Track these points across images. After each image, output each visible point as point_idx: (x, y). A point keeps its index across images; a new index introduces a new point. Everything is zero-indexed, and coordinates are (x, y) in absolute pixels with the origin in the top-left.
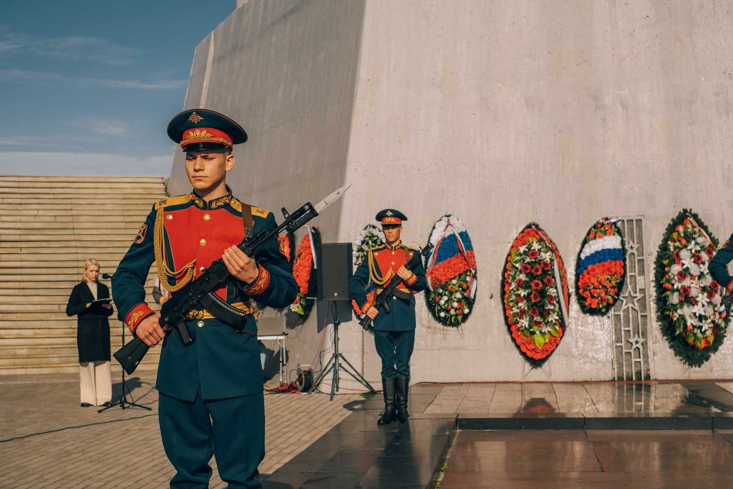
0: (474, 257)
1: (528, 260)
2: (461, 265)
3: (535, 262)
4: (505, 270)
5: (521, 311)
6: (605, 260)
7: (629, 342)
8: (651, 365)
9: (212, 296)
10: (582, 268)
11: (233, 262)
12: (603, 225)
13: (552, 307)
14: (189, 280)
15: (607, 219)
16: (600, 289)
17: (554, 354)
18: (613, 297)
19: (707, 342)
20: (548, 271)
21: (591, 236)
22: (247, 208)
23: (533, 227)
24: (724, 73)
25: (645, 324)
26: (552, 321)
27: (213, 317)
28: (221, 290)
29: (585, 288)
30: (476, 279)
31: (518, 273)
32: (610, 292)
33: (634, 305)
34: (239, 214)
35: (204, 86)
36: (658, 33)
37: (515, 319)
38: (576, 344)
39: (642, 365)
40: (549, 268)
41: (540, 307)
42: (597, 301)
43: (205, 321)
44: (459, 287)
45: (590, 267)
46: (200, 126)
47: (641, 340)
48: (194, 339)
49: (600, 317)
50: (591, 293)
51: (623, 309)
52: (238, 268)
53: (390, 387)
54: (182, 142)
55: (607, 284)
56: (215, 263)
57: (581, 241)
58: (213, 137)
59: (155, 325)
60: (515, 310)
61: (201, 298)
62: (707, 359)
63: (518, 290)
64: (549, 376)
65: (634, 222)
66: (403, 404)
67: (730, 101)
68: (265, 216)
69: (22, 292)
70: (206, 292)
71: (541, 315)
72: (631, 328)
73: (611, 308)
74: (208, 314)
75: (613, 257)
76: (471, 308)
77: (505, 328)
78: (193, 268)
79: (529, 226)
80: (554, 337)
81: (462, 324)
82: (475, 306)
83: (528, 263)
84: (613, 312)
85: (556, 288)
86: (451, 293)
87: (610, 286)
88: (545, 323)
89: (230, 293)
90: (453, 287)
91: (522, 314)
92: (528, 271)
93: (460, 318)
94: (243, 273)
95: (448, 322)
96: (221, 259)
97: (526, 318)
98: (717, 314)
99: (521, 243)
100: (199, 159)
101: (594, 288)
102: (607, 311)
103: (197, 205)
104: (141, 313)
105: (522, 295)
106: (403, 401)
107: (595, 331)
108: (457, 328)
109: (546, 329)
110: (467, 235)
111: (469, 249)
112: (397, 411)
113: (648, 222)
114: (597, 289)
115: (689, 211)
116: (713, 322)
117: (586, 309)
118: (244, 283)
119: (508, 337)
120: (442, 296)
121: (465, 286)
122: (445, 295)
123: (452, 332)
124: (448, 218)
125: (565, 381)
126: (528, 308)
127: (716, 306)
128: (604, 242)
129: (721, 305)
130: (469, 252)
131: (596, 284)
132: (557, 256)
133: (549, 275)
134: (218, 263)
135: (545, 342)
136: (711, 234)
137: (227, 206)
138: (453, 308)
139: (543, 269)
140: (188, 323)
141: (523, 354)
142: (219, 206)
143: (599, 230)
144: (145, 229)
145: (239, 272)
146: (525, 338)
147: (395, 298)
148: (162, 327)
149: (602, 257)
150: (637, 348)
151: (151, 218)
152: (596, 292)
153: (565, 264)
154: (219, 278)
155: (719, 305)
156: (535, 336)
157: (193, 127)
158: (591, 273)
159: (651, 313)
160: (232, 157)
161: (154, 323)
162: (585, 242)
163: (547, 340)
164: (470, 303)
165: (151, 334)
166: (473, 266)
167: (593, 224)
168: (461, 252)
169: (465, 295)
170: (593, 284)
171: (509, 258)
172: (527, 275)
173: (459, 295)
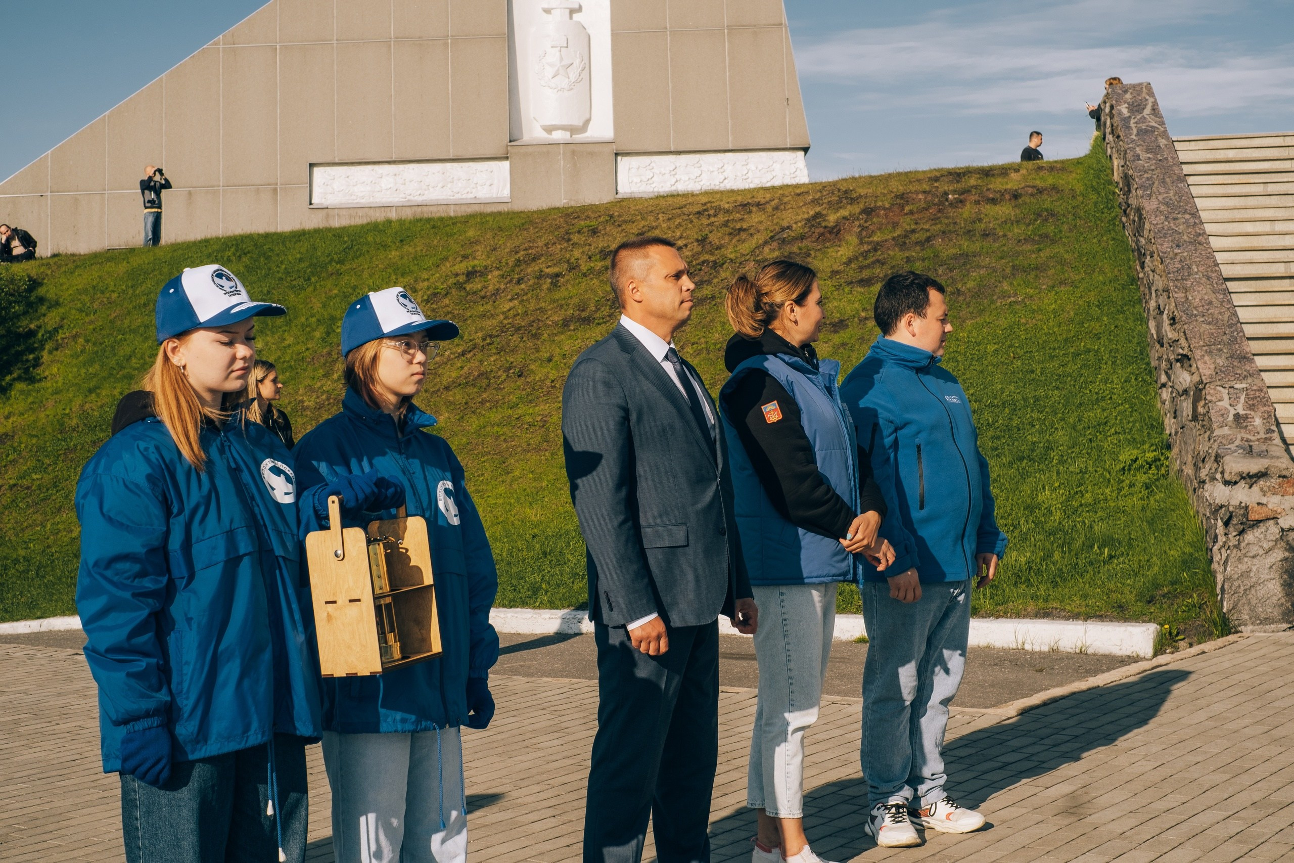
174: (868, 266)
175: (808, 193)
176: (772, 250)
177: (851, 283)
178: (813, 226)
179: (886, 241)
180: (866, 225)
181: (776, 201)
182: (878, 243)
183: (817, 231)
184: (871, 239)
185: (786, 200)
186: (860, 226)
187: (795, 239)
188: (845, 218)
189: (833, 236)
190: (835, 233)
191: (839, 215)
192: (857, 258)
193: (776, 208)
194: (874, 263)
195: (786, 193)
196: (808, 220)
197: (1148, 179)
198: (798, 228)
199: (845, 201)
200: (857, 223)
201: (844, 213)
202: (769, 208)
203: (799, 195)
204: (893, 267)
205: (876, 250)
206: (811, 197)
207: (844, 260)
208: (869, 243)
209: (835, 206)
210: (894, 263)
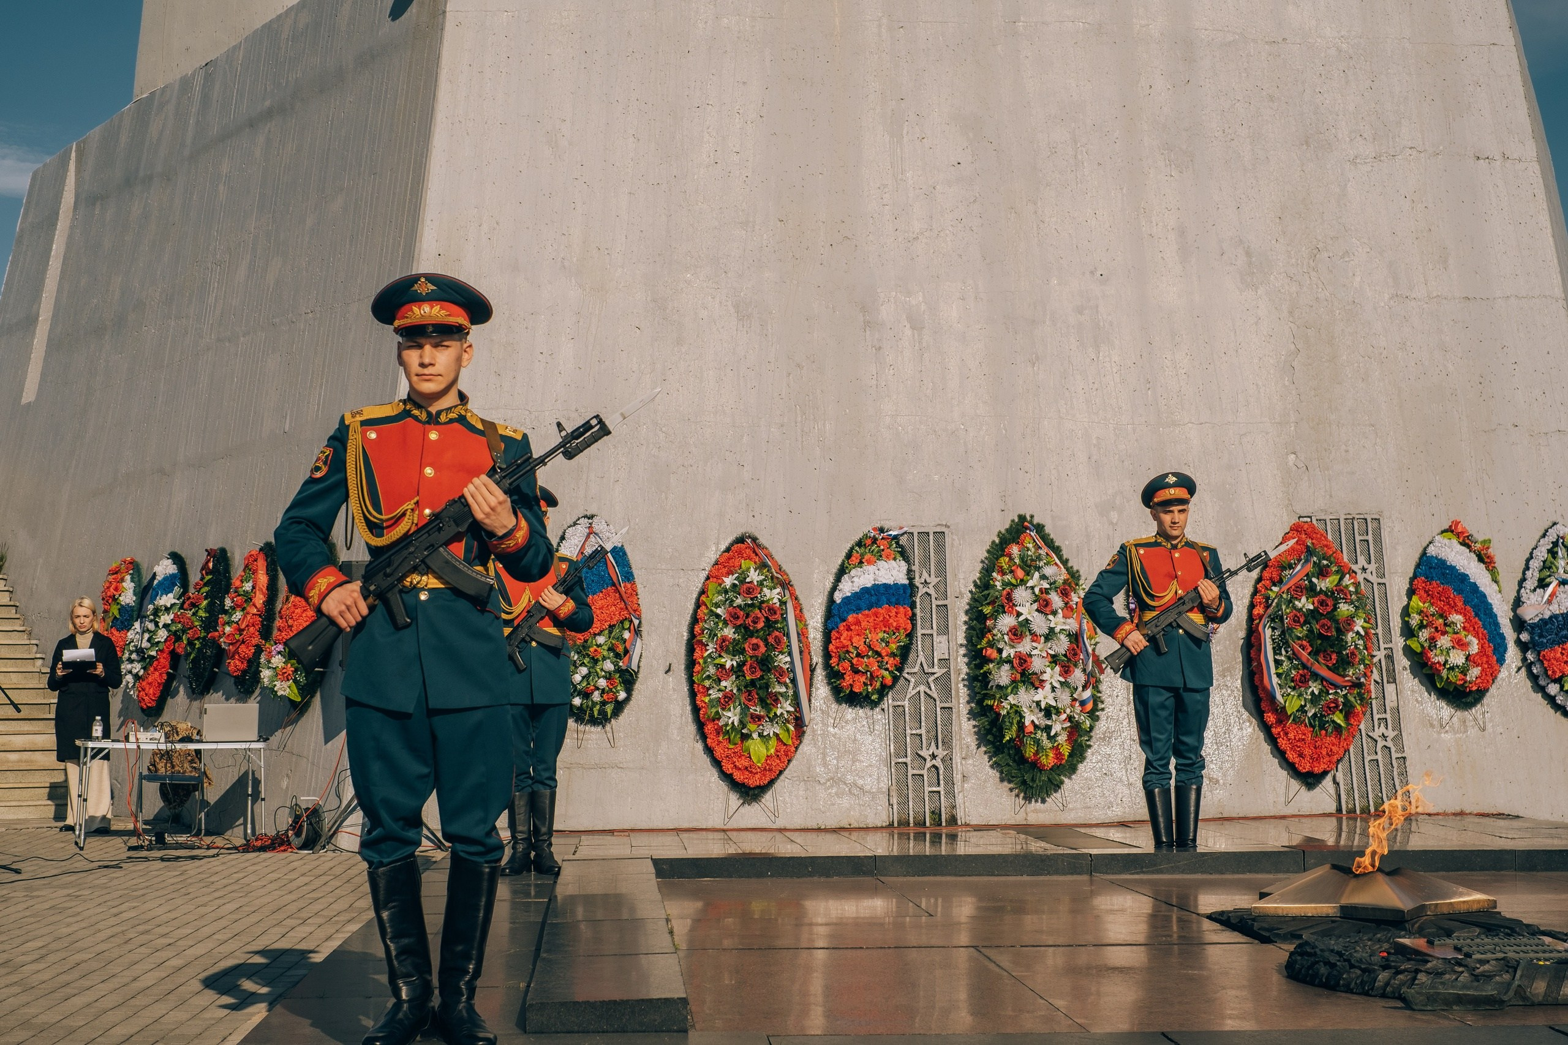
0: (637, 594)
1: (739, 601)
2: (613, 608)
3: (752, 605)
4: (695, 620)
5: (725, 697)
6: (878, 604)
7: (920, 756)
8: (959, 799)
10: (837, 619)
11: (480, 499)
12: (874, 540)
13: (783, 690)
14: (406, 530)
15: (882, 530)
16: (869, 657)
17: (782, 777)
18: (891, 672)
19: (1059, 755)
20: (776, 622)
21: (854, 560)
22: (490, 426)
24: (1092, 273)
25: (948, 722)
26: (782, 714)
27: (443, 586)
28: (455, 544)
29: (842, 655)
30: (641, 636)
31: (720, 625)
32: (887, 663)
33: (930, 688)
34: (481, 433)
35: (54, 251)
36: (978, 195)
37: (714, 710)
38: (824, 758)
39: (942, 797)
40: (778, 617)
41: (760, 688)
42: (863, 679)
43: (431, 591)
44: (609, 649)
45: (851, 618)
46: (430, 298)
47: (941, 753)
48: (413, 620)
49: (867, 710)
50: (852, 665)
51: (908, 696)
52: (487, 509)
53: (523, 810)
54: (397, 323)
55: (881, 647)
57: (835, 568)
58: (449, 315)
59: (356, 597)
60: (714, 694)
61: (428, 555)
62: (1057, 786)
63: (720, 656)
64: (773, 818)
65: (931, 537)
66: (546, 840)
67: (1102, 324)
68: (519, 437)
70: (436, 546)
71: (763, 703)
72: (923, 731)
73: (887, 693)
74: (436, 581)
75: (893, 600)
76: (629, 691)
77: (691, 728)
78: (413, 511)
79: (740, 540)
80: (785, 744)
81: (613, 720)
82: (638, 686)
83: (739, 606)
84: (890, 701)
85: (790, 654)
86: (595, 661)
87: (887, 652)
88: (769, 718)
89: (468, 550)
90: (599, 649)
91: (727, 700)
92: (739, 623)
93: (609, 709)
94: (493, 517)
95: (587, 718)
96: (463, 496)
97: (735, 708)
98: (1077, 704)
99: (725, 570)
100: (428, 348)
101: (858, 655)
102: (881, 699)
103: (416, 418)
104: (332, 579)
105: (728, 666)
106: (545, 834)
107: (858, 736)
108: (604, 727)
109: (770, 729)
110: (625, 554)
111: (629, 580)
112: (533, 854)
113: (955, 537)
114: (863, 657)
115: (1028, 518)
116: (1070, 718)
117: (842, 695)
118: (491, 534)
119: (699, 746)
120: (576, 667)
121: (620, 649)
122: (583, 664)
123: (594, 736)
124: (590, 521)
125: (803, 827)
126: (739, 690)
127: (1076, 689)
128: (877, 572)
129: (1085, 687)
130: (629, 586)
131: (862, 648)
132: (791, 594)
133: (777, 629)
134: (456, 502)
135: (769, 754)
136: (1067, 560)
137: (462, 419)
138: (597, 689)
139: (767, 618)
140: (403, 595)
141: (727, 777)
142: (451, 419)
143: (867, 551)
144: (329, 455)
145: (487, 515)
146: (731, 746)
147: (534, 644)
148: (365, 598)
149: (874, 599)
150: (934, 766)
151: (339, 439)
152: (862, 663)
153: (805, 611)
154: (457, 525)
155: (1080, 689)
156: (750, 741)
157: (419, 299)
158: (852, 628)
159: (959, 703)
160: (470, 346)
161: (353, 591)
162: (842, 572)
163: (772, 751)
164: (628, 679)
165: (348, 608)
166: (635, 611)
167: (857, 538)
168: (614, 585)
169: (621, 664)
170: (856, 648)
171: (703, 598)
172: (737, 628)
173: (609, 666)
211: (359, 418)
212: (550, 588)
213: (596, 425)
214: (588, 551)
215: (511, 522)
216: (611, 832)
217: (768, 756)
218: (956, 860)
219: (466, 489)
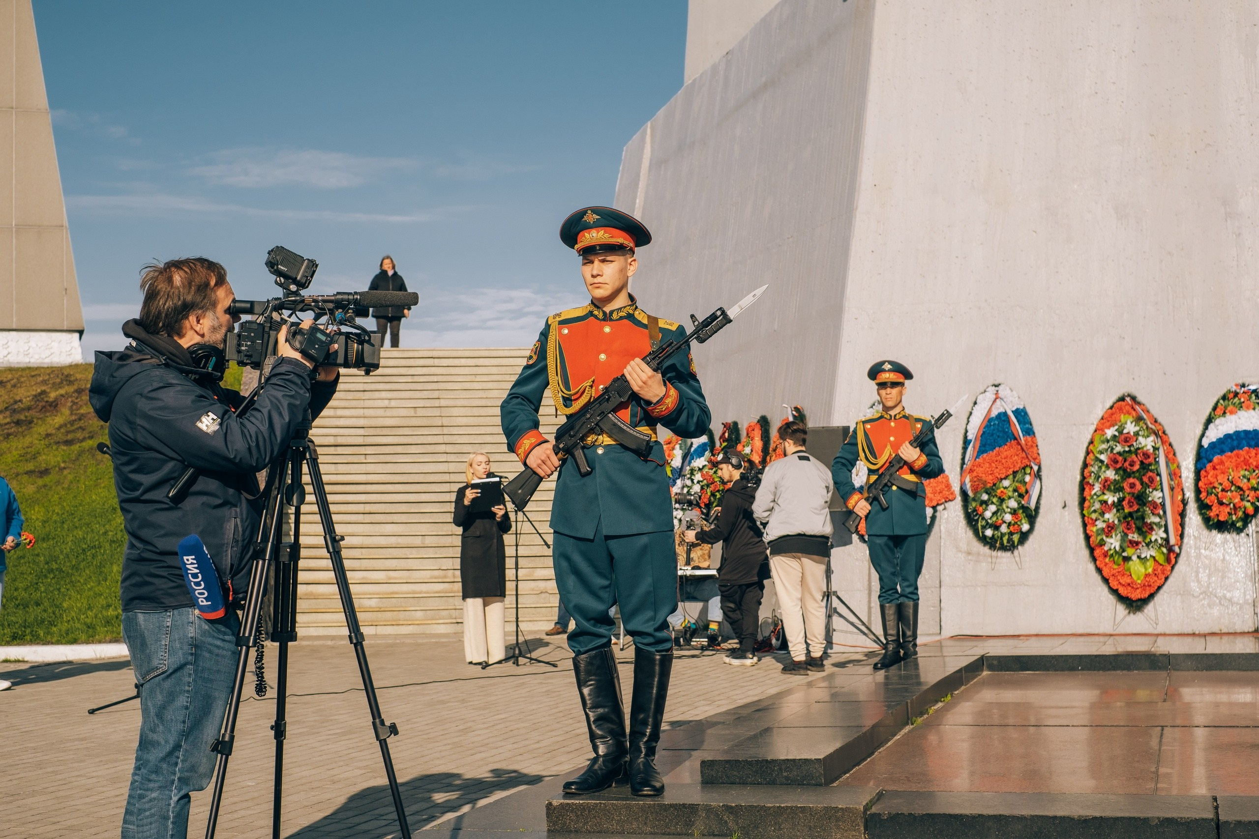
0: (1037, 446)
1: (1119, 448)
2: (1016, 457)
3: (1130, 451)
4: (1085, 465)
5: (1108, 526)
6: (1239, 447)
9: (613, 418)
10: (1205, 461)
11: (635, 376)
12: (1236, 394)
13: (1156, 520)
14: (587, 400)
15: (1243, 386)
16: (1232, 492)
17: (1162, 591)
18: (1252, 504)
20: (1150, 464)
21: (1219, 411)
22: (654, 320)
23: (1128, 399)
26: (1156, 540)
27: (614, 443)
28: (623, 411)
29: (1210, 491)
30: (1041, 480)
31: (1103, 469)
32: (1248, 496)
34: (645, 326)
35: (637, 206)
37: (1099, 538)
38: (1197, 576)
40: (1151, 460)
41: (1137, 519)
42: (1227, 510)
43: (606, 447)
44: (1015, 490)
45: (1216, 459)
46: (596, 225)
48: (593, 469)
49: (1234, 535)
50: (1218, 499)
52: (641, 383)
53: (892, 617)
54: (576, 247)
55: (1243, 483)
56: (616, 380)
57: (1203, 419)
58: (611, 237)
59: (548, 452)
60: (1100, 525)
61: (600, 420)
63: (1104, 494)
64: (1155, 625)
66: (910, 642)
68: (674, 328)
69: (368, 518)
70: (606, 413)
71: (1139, 530)
73: (1251, 521)
74: (609, 439)
75: (1253, 443)
76: (1032, 523)
77: (1086, 553)
78: (591, 386)
79: (1122, 399)
80: (1161, 565)
81: (1019, 547)
82: (1040, 521)
83: (1119, 453)
84: (1254, 527)
85: (1162, 491)
86: (1002, 500)
87: (1248, 486)
88: (1146, 543)
89: (633, 415)
90: (1005, 491)
91: (1110, 529)
92: (1118, 466)
93: (1016, 538)
94: (646, 390)
95: (998, 545)
96: (623, 375)
97: (1116, 535)
99: (1108, 424)
100: (596, 262)
101: (1223, 490)
102: (1245, 525)
103: (596, 317)
104: (533, 440)
105: (1110, 502)
106: (910, 636)
107: (1227, 558)
108: (1013, 553)
109: (1146, 553)
110: (1026, 414)
111: (1029, 435)
112: (902, 652)
114: (1227, 491)
117: (1211, 523)
118: (648, 403)
119: (1091, 567)
120: (987, 505)
121: (1023, 490)
122: (993, 503)
123: (1004, 560)
124: (997, 388)
125: (1180, 632)
126: (1119, 521)
128: (1238, 421)
130: (1030, 440)
131: (1226, 484)
132: (1163, 442)
133: (1151, 471)
134: (619, 379)
135: (1147, 573)
137: (630, 317)
138: (1004, 522)
139: (1142, 462)
140: (585, 450)
141: (1114, 592)
142: (621, 317)
143: (1230, 403)
144: (538, 347)
146: (1115, 567)
147: (894, 488)
148: (556, 454)
149: (1235, 443)
151: (544, 335)
152: (1226, 497)
153: (1178, 454)
154: (620, 397)
156: (1131, 563)
157: (588, 227)
158: (1217, 467)
160: (635, 260)
161: (547, 449)
162: (1209, 421)
163: (1150, 570)
164: (1032, 516)
165: (544, 462)
166: (1035, 459)
167: (1221, 393)
168: (1015, 439)
169: (1023, 502)
170: (1221, 484)
171: (1091, 447)
172: (1117, 471)
173: (1013, 504)
174: (73, 431)
175: (39, 375)
176: (5, 418)
177: (59, 442)
178: (38, 400)
179: (89, 413)
180: (76, 401)
181: (15, 380)
182: (82, 415)
183: (41, 404)
184: (78, 412)
185: (22, 379)
186: (72, 401)
187: (23, 409)
188: (62, 396)
189: (52, 408)
190: (54, 406)
191: (57, 393)
192: (65, 425)
193: (14, 386)
194: (77, 429)
195: (24, 374)
196: (35, 396)
197: (250, 378)
198: (27, 401)
199: (65, 383)
200: (70, 400)
201: (62, 391)
202: (9, 386)
203: (33, 376)
204: (90, 432)
205: (80, 419)
206: (41, 379)
207: (57, 426)
208: (76, 414)
209: (56, 386)
210: (91, 429)
211: (558, 319)
212: (907, 443)
213: (720, 316)
214: (994, 413)
215: (662, 391)
216: (1019, 636)
217: (1146, 575)
218: (1239, 658)
219: (625, 370)
